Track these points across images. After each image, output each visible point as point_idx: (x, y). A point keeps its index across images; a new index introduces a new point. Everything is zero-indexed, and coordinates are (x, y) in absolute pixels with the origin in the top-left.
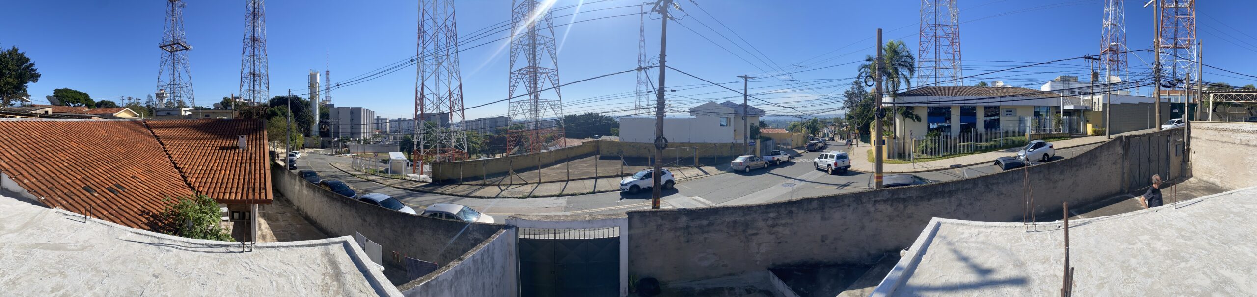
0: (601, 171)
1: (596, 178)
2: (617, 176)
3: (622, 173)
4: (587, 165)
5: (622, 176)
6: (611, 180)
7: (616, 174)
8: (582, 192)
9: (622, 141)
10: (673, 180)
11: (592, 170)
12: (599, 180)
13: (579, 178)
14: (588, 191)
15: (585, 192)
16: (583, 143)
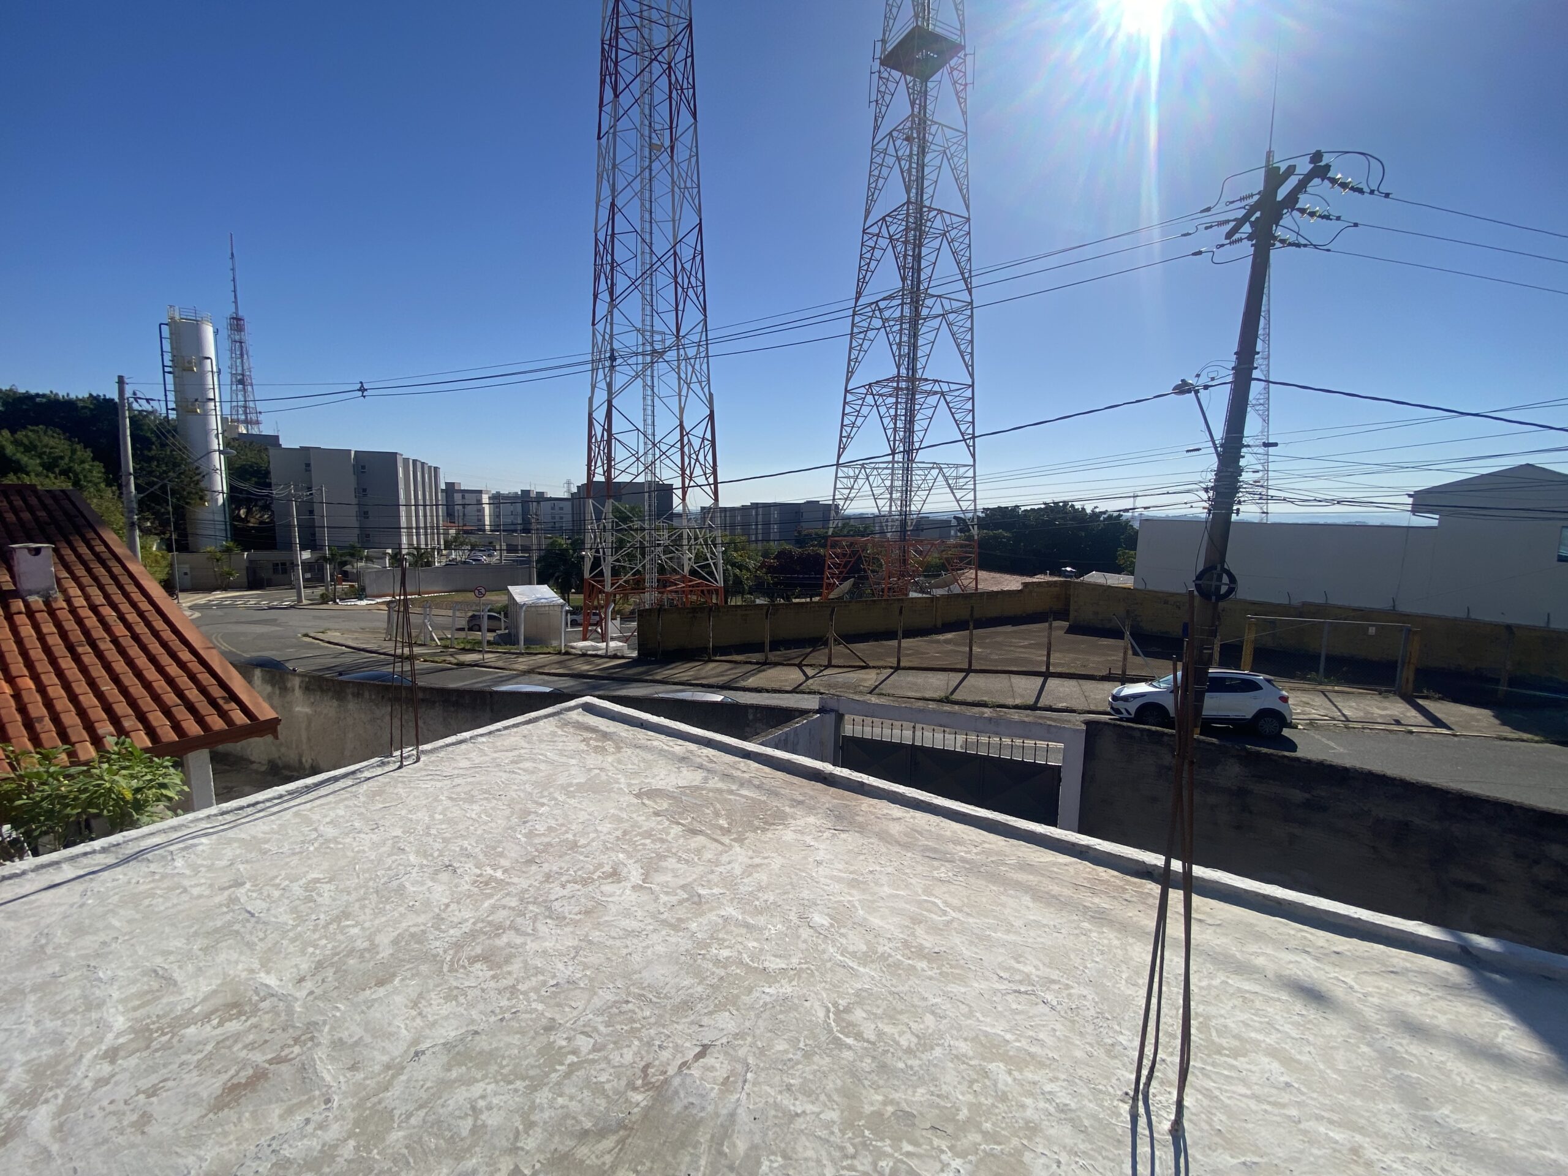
0: (1060, 660)
1: (1047, 675)
2: (1109, 678)
3: (1124, 672)
4: (1026, 643)
5: (1125, 680)
6: (1088, 685)
7: (1105, 673)
8: (1002, 701)
9: (1141, 587)
10: (1286, 714)
11: (1039, 657)
12: (1052, 683)
13: (999, 668)
14: (1018, 701)
15: (1010, 702)
16: (1025, 585)
